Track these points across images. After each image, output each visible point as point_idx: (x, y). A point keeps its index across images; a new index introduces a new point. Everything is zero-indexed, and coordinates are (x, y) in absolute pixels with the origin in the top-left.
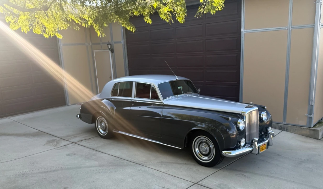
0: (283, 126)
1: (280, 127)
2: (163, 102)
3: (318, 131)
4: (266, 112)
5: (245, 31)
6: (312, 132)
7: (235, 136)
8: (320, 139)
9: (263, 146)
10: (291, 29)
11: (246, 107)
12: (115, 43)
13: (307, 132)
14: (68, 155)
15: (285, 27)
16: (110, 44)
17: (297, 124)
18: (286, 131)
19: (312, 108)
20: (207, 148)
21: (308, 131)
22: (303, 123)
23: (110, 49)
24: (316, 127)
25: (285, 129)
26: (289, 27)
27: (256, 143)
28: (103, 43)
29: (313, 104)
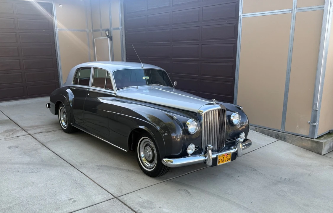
0: (280, 135)
1: (277, 135)
2: (116, 93)
3: (321, 143)
4: (238, 114)
5: (243, 15)
6: (314, 145)
7: (179, 140)
8: (323, 155)
9: (224, 156)
10: (295, 12)
11: (208, 104)
12: (114, 29)
13: (309, 144)
14: (10, 148)
15: (289, 10)
16: (109, 31)
17: (297, 132)
18: (284, 141)
19: (317, 114)
20: (151, 153)
21: (310, 142)
22: (305, 131)
23: (107, 36)
24: (322, 138)
25: (282, 138)
26: (293, 10)
27: (210, 152)
28: (103, 30)
29: (317, 109)
